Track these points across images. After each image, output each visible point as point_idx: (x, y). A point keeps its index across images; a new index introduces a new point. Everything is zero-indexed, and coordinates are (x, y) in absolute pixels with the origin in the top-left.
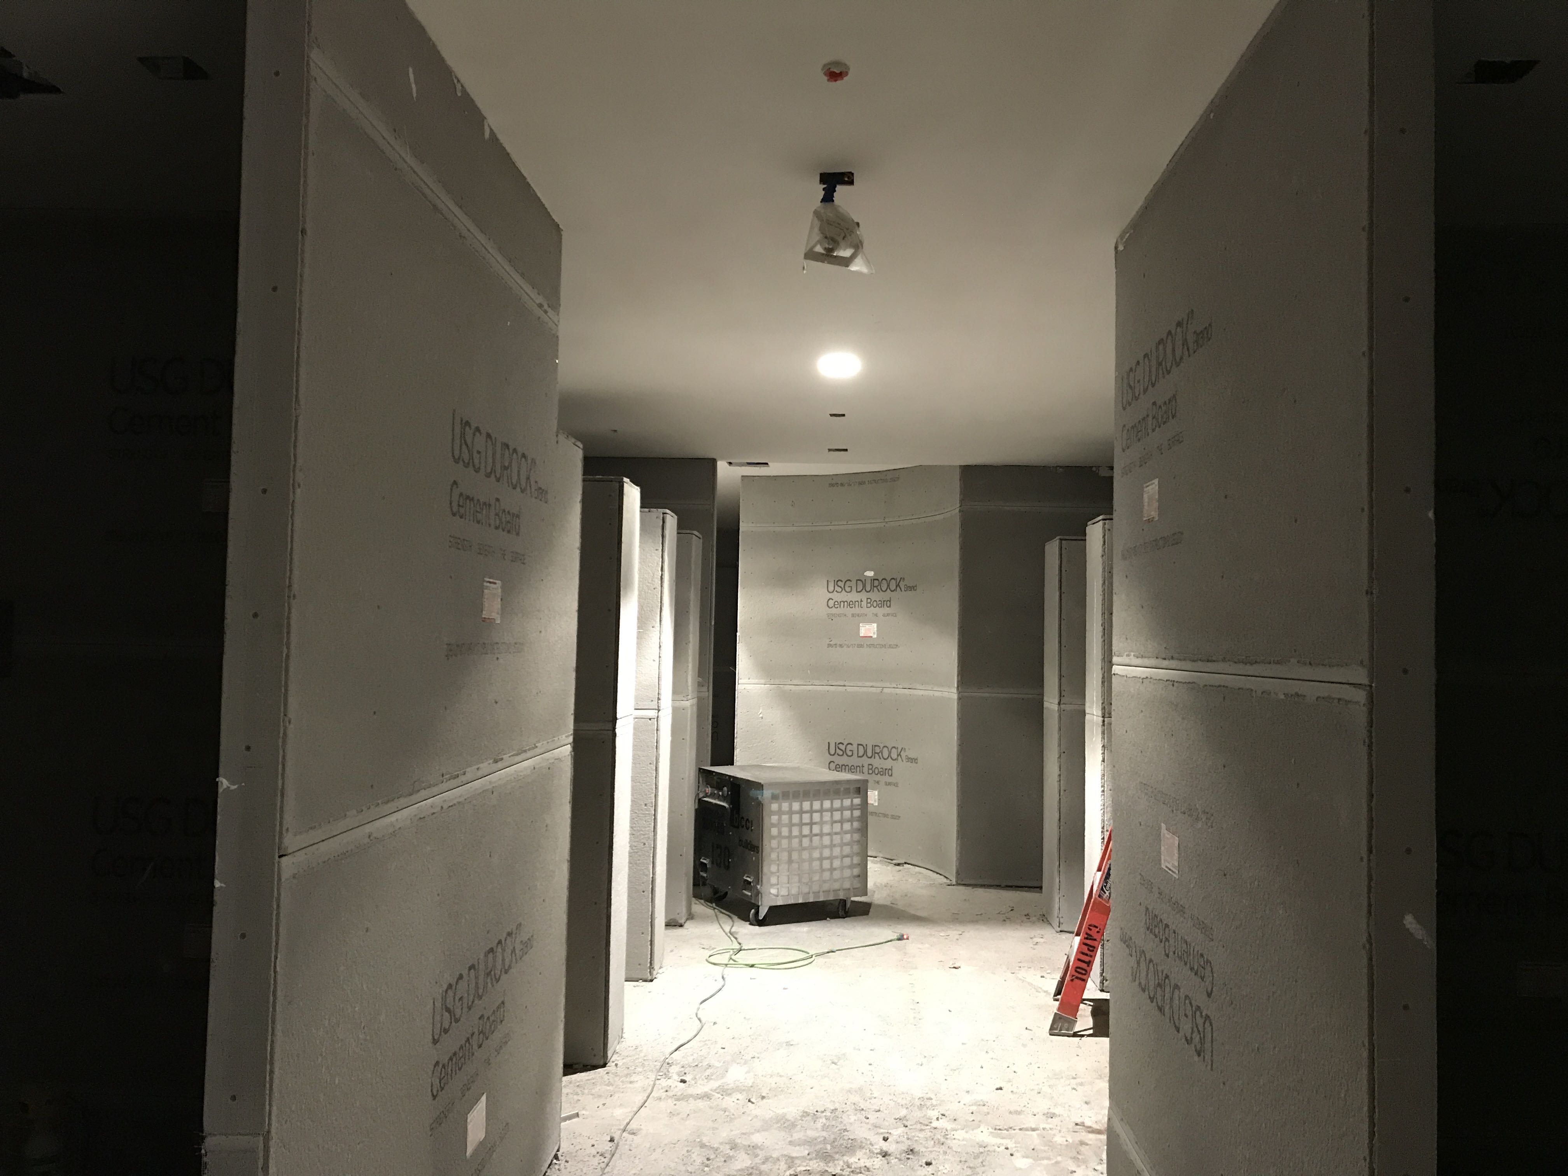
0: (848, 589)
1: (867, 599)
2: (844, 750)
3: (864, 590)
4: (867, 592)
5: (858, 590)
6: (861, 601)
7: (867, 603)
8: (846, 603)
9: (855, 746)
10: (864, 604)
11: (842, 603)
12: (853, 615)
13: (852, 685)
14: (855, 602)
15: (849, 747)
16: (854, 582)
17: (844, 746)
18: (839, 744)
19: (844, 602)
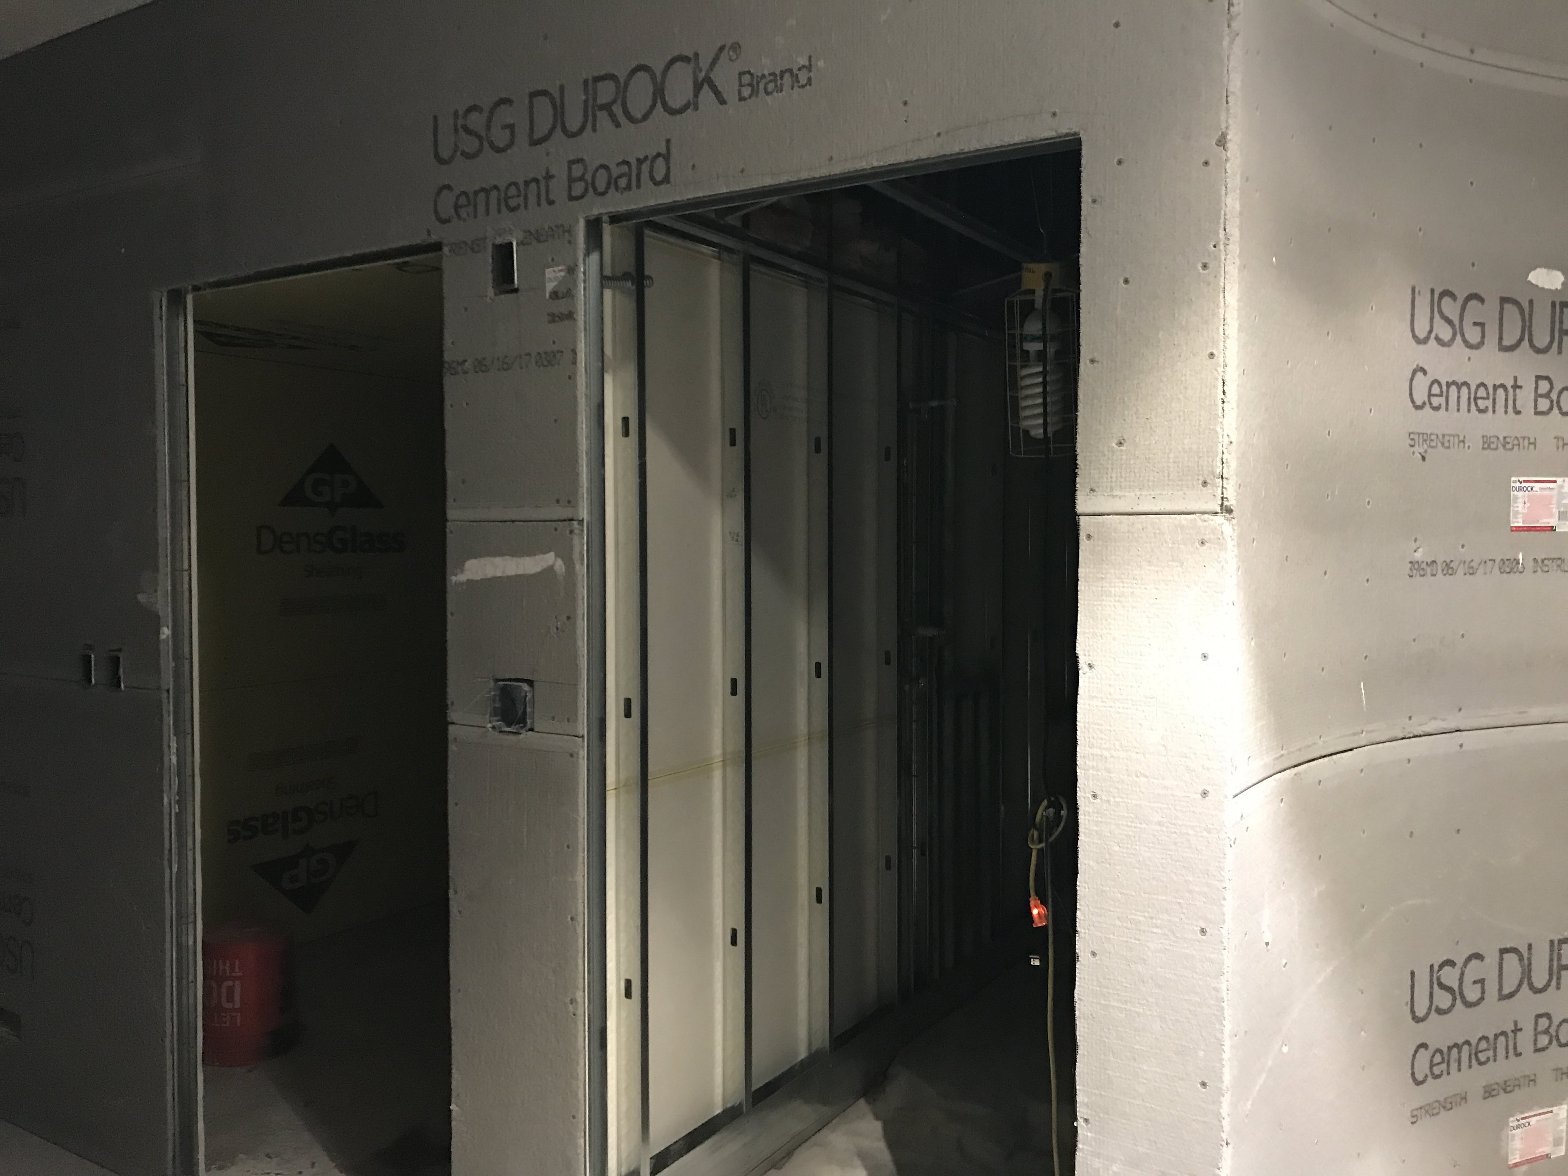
0: (1473, 335)
1: (1538, 378)
2: (1456, 987)
3: (1526, 343)
4: (1538, 351)
5: (1506, 342)
6: (1516, 387)
7: (1537, 396)
8: (1464, 390)
9: (1492, 959)
10: (1525, 397)
11: (1453, 389)
12: (1488, 443)
13: (1484, 722)
14: (1495, 387)
15: (1474, 970)
16: (1492, 304)
17: (1457, 971)
18: (1441, 967)
19: (1459, 387)
